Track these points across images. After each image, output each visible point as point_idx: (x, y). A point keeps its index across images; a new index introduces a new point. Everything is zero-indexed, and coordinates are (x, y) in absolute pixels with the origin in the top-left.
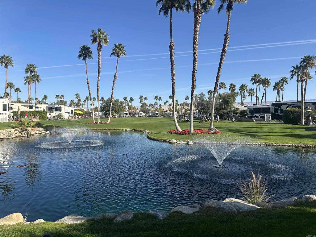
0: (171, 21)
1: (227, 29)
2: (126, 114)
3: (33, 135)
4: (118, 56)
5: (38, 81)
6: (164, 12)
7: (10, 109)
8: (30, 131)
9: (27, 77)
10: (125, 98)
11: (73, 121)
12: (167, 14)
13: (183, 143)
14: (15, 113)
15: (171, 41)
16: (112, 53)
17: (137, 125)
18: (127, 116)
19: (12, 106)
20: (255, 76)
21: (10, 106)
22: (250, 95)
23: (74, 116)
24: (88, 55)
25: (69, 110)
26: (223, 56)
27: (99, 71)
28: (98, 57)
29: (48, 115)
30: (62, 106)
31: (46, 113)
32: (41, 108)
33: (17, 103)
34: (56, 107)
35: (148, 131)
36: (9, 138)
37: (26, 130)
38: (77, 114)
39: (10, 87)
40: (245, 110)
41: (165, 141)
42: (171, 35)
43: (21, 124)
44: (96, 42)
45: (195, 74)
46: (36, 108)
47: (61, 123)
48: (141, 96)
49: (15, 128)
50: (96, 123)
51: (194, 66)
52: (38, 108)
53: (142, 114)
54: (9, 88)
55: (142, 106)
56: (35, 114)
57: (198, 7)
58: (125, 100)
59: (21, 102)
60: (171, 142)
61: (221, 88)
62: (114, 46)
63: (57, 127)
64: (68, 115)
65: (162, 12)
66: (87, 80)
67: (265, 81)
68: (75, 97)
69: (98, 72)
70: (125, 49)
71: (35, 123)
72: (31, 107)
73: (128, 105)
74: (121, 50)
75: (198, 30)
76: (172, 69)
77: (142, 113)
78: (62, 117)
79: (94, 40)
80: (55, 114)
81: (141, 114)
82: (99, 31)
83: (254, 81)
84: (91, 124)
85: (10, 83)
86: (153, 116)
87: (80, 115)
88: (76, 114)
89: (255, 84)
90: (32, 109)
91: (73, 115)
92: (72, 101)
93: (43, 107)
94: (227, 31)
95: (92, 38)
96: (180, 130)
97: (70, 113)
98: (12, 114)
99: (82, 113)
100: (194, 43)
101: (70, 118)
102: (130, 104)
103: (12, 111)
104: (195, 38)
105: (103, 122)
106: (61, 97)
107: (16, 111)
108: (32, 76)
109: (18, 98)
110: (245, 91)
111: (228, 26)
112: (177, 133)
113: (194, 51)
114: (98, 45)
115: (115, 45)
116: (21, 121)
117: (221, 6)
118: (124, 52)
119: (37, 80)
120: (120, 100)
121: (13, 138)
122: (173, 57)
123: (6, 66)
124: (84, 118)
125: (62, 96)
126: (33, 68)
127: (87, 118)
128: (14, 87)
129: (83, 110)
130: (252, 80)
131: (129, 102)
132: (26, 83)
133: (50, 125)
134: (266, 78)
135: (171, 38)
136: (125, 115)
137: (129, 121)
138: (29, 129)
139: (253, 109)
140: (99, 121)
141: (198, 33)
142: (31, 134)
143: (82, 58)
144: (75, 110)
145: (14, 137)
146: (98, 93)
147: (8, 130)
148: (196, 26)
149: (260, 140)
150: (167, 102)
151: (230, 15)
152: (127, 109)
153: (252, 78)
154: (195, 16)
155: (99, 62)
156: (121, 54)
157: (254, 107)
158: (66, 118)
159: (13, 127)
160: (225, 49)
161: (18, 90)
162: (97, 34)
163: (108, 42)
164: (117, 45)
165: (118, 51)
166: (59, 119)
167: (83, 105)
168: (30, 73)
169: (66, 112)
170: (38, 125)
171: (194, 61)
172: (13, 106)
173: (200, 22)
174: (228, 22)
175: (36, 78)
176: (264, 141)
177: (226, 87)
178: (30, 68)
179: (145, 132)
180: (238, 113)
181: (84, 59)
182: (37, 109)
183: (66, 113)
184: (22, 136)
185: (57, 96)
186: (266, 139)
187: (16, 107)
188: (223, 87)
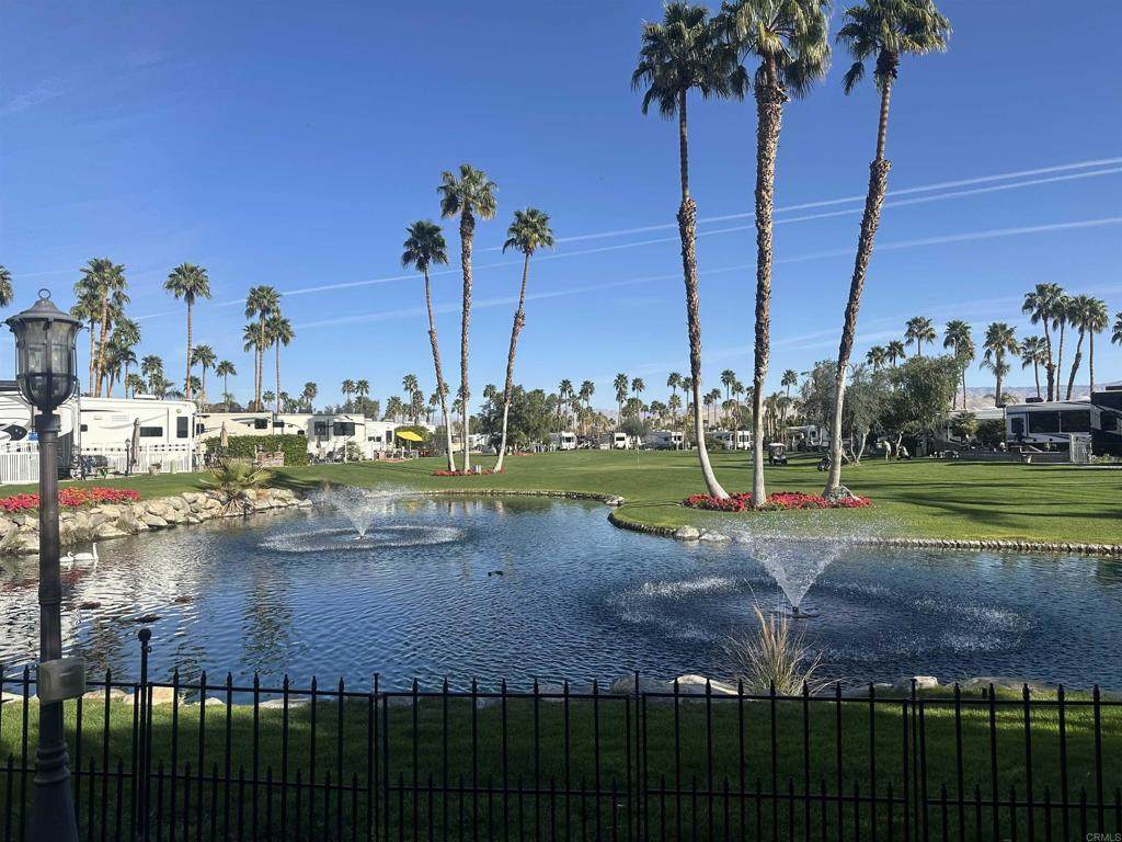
0: (682, 132)
1: (880, 143)
2: (569, 440)
3: (262, 511)
4: (528, 251)
5: (286, 341)
6: (663, 103)
7: (198, 432)
8: (253, 500)
9: (252, 328)
10: (566, 385)
11: (391, 467)
12: (673, 107)
13: (720, 537)
14: (213, 444)
15: (684, 197)
16: (508, 242)
17: (586, 479)
18: (572, 445)
19: (203, 421)
20: (1041, 290)
21: (197, 421)
22: (1029, 361)
23: (395, 451)
24: (434, 252)
25: (380, 428)
26: (867, 238)
27: (465, 301)
28: (463, 258)
29: (312, 448)
30: (358, 419)
31: (306, 441)
32: (291, 426)
33: (223, 411)
34: (337, 420)
35: (621, 498)
36: (192, 519)
37: (241, 496)
38: (405, 442)
39: (204, 359)
40: (996, 421)
41: (661, 533)
42: (685, 178)
43: (227, 477)
44: (454, 211)
45: (765, 303)
46: (276, 425)
47: (353, 473)
48: (621, 377)
49: (209, 491)
50: (459, 472)
51: (761, 276)
52: (281, 425)
53: (622, 439)
54: (200, 364)
55: (625, 412)
56: (270, 445)
57: (770, 79)
58: (564, 390)
59: (235, 408)
60: (679, 535)
61: (916, 339)
62: (514, 219)
63: (335, 486)
64: (377, 446)
65: (655, 104)
66: (430, 332)
67: (1080, 309)
68: (404, 386)
69: (464, 306)
70: (549, 224)
71: (267, 476)
72: (261, 424)
73: (577, 408)
74: (536, 231)
75: (773, 155)
76: (690, 289)
77: (624, 435)
78: (355, 455)
79: (450, 204)
80: (336, 443)
81: (619, 439)
82: (464, 173)
83: (1035, 310)
84: (442, 475)
85: (203, 349)
86: (664, 445)
87: (415, 444)
88: (400, 442)
89: (1041, 321)
90: (262, 430)
91: (392, 444)
92: (395, 401)
93: (297, 423)
94: (879, 151)
95: (443, 196)
96: (723, 494)
97: (384, 439)
98: (204, 448)
99: (420, 439)
100: (760, 200)
101: (382, 455)
102: (584, 404)
103: (204, 436)
104: (761, 185)
105: (479, 469)
106: (358, 388)
107: (216, 438)
108: (267, 325)
109: (226, 395)
110: (1006, 348)
111: (881, 135)
112: (709, 505)
113: (759, 228)
114: (463, 218)
115: (519, 215)
116: (226, 469)
117: (857, 69)
118: (547, 234)
119: (280, 334)
120: (547, 394)
121: (202, 522)
122: (690, 251)
123: (190, 297)
124: (428, 455)
125: (363, 385)
126: (268, 297)
127: (436, 454)
128: (213, 361)
129: (423, 428)
130: (1029, 305)
131: (579, 398)
132: (248, 346)
133: (316, 479)
134: (1083, 299)
135: (684, 187)
136: (565, 445)
137: (570, 465)
138: (250, 493)
139: (1023, 416)
140: (468, 467)
141: (771, 167)
142: (257, 507)
143: (413, 264)
144: (397, 430)
145: (207, 519)
146: (463, 373)
147: (189, 496)
148: (765, 143)
149: (1001, 530)
150: (716, 393)
151: (888, 95)
152: (575, 424)
153: (1029, 301)
154: (762, 110)
155: (465, 275)
156: (538, 244)
157: (1027, 409)
158: (369, 455)
159: (203, 489)
160: (873, 211)
161: (226, 367)
162: (459, 181)
163: (493, 207)
164: (525, 213)
165: (526, 232)
166: (345, 459)
167: (429, 411)
168: (262, 315)
169: (370, 436)
170: (278, 480)
171: (759, 262)
172: (208, 423)
173: (777, 128)
174: (882, 120)
175: (277, 331)
176: (1014, 533)
177: (933, 336)
178: (261, 300)
179: (609, 502)
180: (969, 432)
181: (422, 266)
182: (278, 431)
183: (370, 439)
184: (227, 514)
185: (348, 385)
186: (1025, 527)
187: (216, 424)
188: (921, 336)
